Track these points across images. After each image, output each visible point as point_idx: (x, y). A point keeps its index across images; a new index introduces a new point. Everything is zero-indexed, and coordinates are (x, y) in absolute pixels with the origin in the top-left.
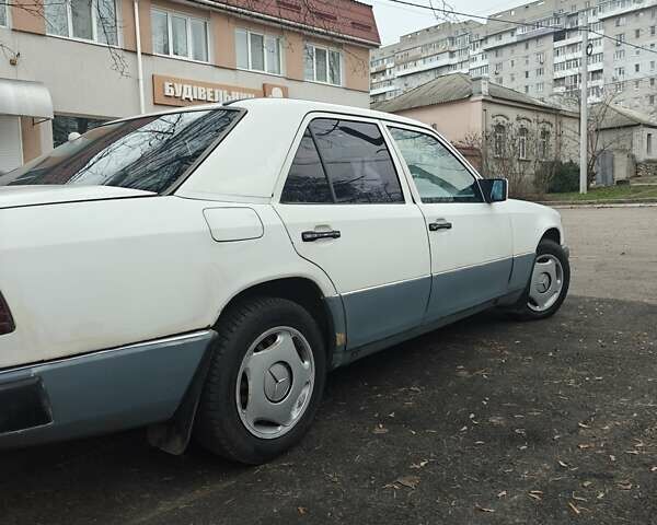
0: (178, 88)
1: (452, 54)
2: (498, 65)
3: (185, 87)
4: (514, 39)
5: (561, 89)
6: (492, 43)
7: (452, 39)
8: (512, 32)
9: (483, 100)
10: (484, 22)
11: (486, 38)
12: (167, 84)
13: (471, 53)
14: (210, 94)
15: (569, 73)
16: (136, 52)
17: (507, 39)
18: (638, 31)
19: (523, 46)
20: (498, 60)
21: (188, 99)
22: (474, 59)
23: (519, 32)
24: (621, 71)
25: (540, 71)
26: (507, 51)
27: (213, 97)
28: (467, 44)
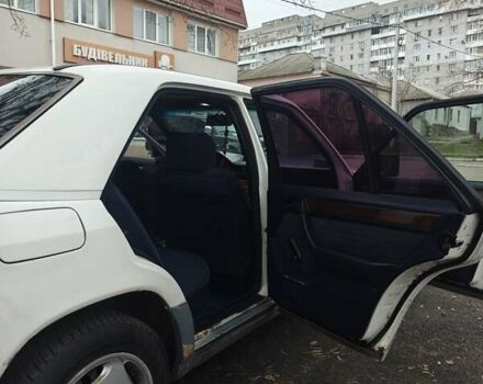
0: (85, 49)
1: (299, 38)
2: (332, 49)
3: (91, 49)
4: (344, 31)
5: (375, 69)
6: (328, 32)
7: (299, 27)
8: (343, 25)
9: (322, 74)
11: (324, 29)
12: (75, 46)
13: (313, 38)
14: (111, 57)
15: (381, 58)
16: (50, 19)
17: (339, 30)
18: (430, 31)
19: (350, 36)
20: (332, 45)
21: (93, 59)
22: (315, 44)
23: (347, 26)
24: (417, 59)
25: (361, 55)
26: (338, 39)
27: (114, 59)
28: (310, 32)
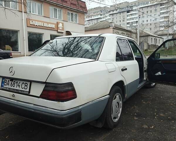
0: (34, 22)
1: (101, 15)
2: (113, 19)
3: (36, 22)
4: (117, 12)
5: (128, 25)
6: (111, 13)
7: (101, 11)
8: (117, 10)
9: (113, 28)
10: (109, 7)
11: (110, 11)
12: (31, 21)
13: (106, 15)
14: (43, 24)
15: (131, 21)
16: (22, 12)
17: (115, 12)
18: (147, 11)
19: (119, 14)
20: (113, 17)
21: (37, 25)
22: (107, 17)
23: (118, 10)
24: (143, 21)
25: (124, 21)
26: (115, 15)
27: (43, 25)
28: (105, 13)
